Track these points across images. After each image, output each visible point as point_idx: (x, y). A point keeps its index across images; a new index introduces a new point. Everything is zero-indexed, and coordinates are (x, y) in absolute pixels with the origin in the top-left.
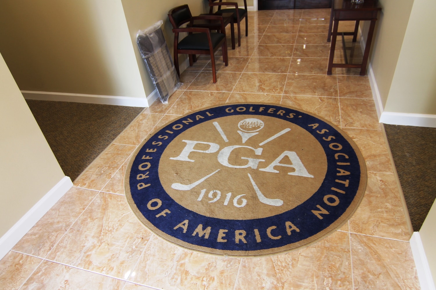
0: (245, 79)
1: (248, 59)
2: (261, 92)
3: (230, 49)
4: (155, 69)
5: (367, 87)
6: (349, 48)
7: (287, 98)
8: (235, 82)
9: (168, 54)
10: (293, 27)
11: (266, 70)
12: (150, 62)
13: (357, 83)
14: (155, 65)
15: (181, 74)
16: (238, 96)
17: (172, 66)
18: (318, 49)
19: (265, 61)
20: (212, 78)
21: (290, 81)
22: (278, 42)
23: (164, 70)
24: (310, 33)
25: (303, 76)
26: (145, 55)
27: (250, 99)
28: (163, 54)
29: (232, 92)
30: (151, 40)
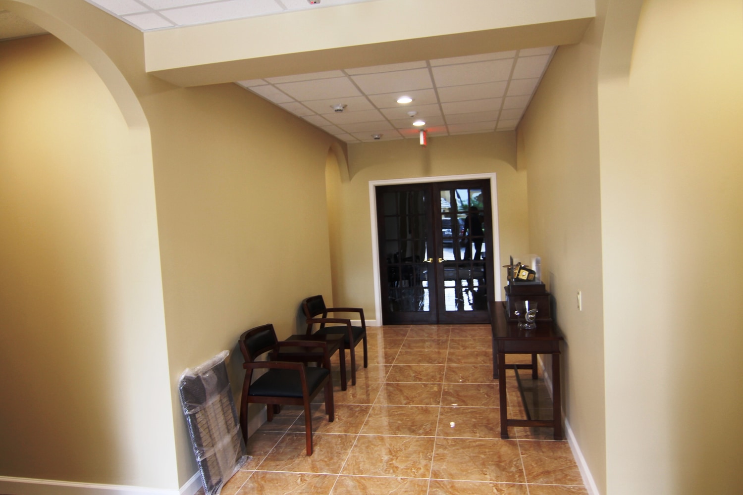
0: (364, 448)
1: (368, 408)
2: (392, 474)
3: (338, 391)
4: (204, 434)
5: (570, 461)
6: (529, 390)
7: (438, 485)
8: (346, 453)
9: (230, 404)
10: (439, 353)
11: (398, 428)
12: (196, 421)
13: (552, 454)
14: (206, 426)
15: (251, 437)
16: (351, 483)
17: (236, 425)
18: (481, 391)
19: (396, 413)
20: (305, 446)
21: (441, 451)
22: (417, 378)
23: (220, 433)
24: (465, 363)
25: (463, 441)
26: (189, 410)
27: (371, 489)
28: (222, 405)
29: (339, 474)
30: (204, 382)
